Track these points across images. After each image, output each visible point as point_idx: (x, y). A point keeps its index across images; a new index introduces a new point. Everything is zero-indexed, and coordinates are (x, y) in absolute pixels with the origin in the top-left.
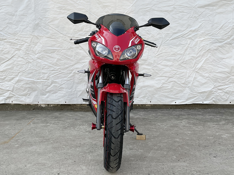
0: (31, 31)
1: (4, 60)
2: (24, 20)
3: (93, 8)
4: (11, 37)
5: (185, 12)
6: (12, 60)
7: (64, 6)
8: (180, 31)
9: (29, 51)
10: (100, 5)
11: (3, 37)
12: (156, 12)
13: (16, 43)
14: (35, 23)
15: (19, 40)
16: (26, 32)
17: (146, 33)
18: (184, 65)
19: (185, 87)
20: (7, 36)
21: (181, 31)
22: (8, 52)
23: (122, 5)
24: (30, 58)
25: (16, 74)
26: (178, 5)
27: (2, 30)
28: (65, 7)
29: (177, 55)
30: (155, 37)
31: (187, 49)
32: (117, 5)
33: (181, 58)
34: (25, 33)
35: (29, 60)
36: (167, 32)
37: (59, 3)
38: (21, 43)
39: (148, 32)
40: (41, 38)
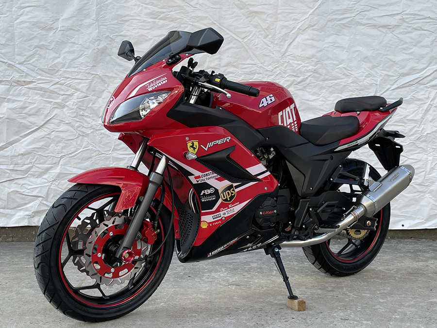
0: (88, 65)
1: (27, 128)
2: (73, 40)
3: (226, 17)
4: (43, 78)
5: (425, 29)
6: (46, 129)
7: (163, 10)
8: (413, 71)
9: (83, 110)
10: (242, 11)
11: (25, 78)
12: (363, 27)
13: (55, 90)
14: (99, 47)
15: (62, 84)
16: (77, 67)
17: (341, 73)
18: (422, 145)
19: (424, 192)
20: (34, 74)
21: (417, 71)
22: (37, 112)
23: (291, 11)
24: (86, 124)
25: (56, 160)
26: (411, 14)
27: (24, 61)
28: (164, 13)
29: (407, 123)
30: (361, 83)
31: (430, 109)
32: (279, 11)
33: (416, 129)
34: (76, 70)
35: (84, 130)
36: (385, 73)
37: (151, 4)
38: (67, 91)
39: (346, 72)
40: (111, 80)
